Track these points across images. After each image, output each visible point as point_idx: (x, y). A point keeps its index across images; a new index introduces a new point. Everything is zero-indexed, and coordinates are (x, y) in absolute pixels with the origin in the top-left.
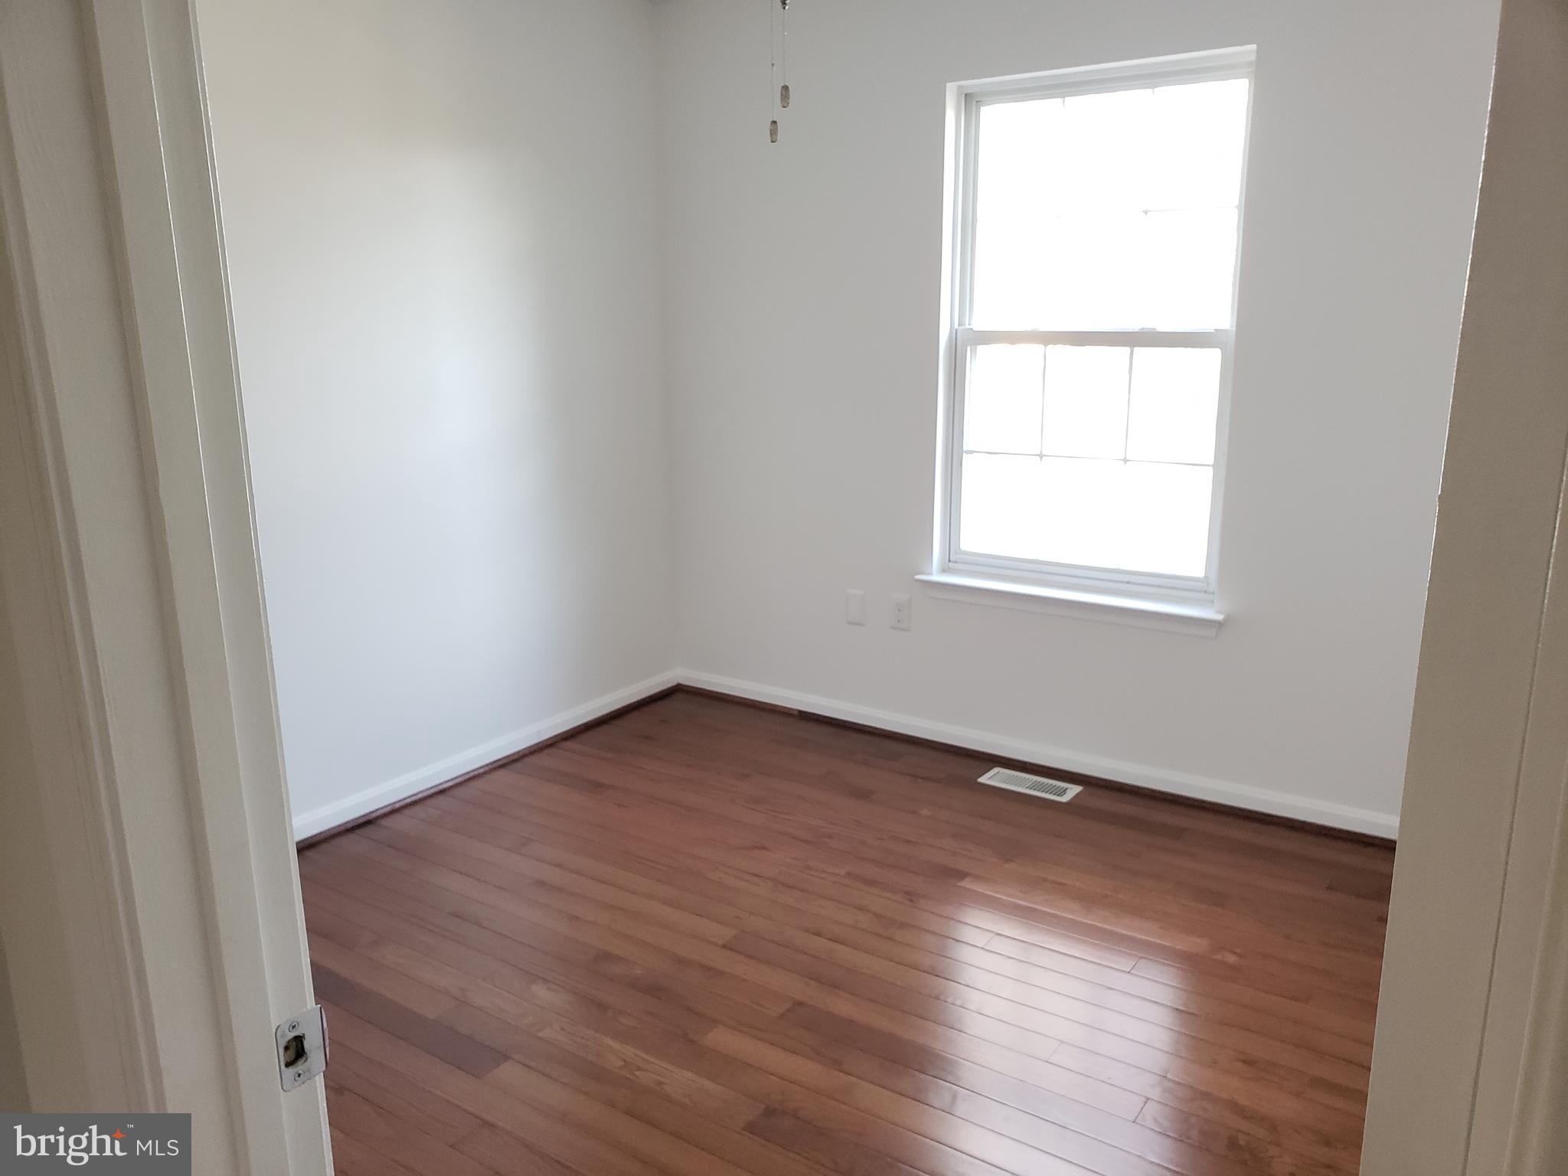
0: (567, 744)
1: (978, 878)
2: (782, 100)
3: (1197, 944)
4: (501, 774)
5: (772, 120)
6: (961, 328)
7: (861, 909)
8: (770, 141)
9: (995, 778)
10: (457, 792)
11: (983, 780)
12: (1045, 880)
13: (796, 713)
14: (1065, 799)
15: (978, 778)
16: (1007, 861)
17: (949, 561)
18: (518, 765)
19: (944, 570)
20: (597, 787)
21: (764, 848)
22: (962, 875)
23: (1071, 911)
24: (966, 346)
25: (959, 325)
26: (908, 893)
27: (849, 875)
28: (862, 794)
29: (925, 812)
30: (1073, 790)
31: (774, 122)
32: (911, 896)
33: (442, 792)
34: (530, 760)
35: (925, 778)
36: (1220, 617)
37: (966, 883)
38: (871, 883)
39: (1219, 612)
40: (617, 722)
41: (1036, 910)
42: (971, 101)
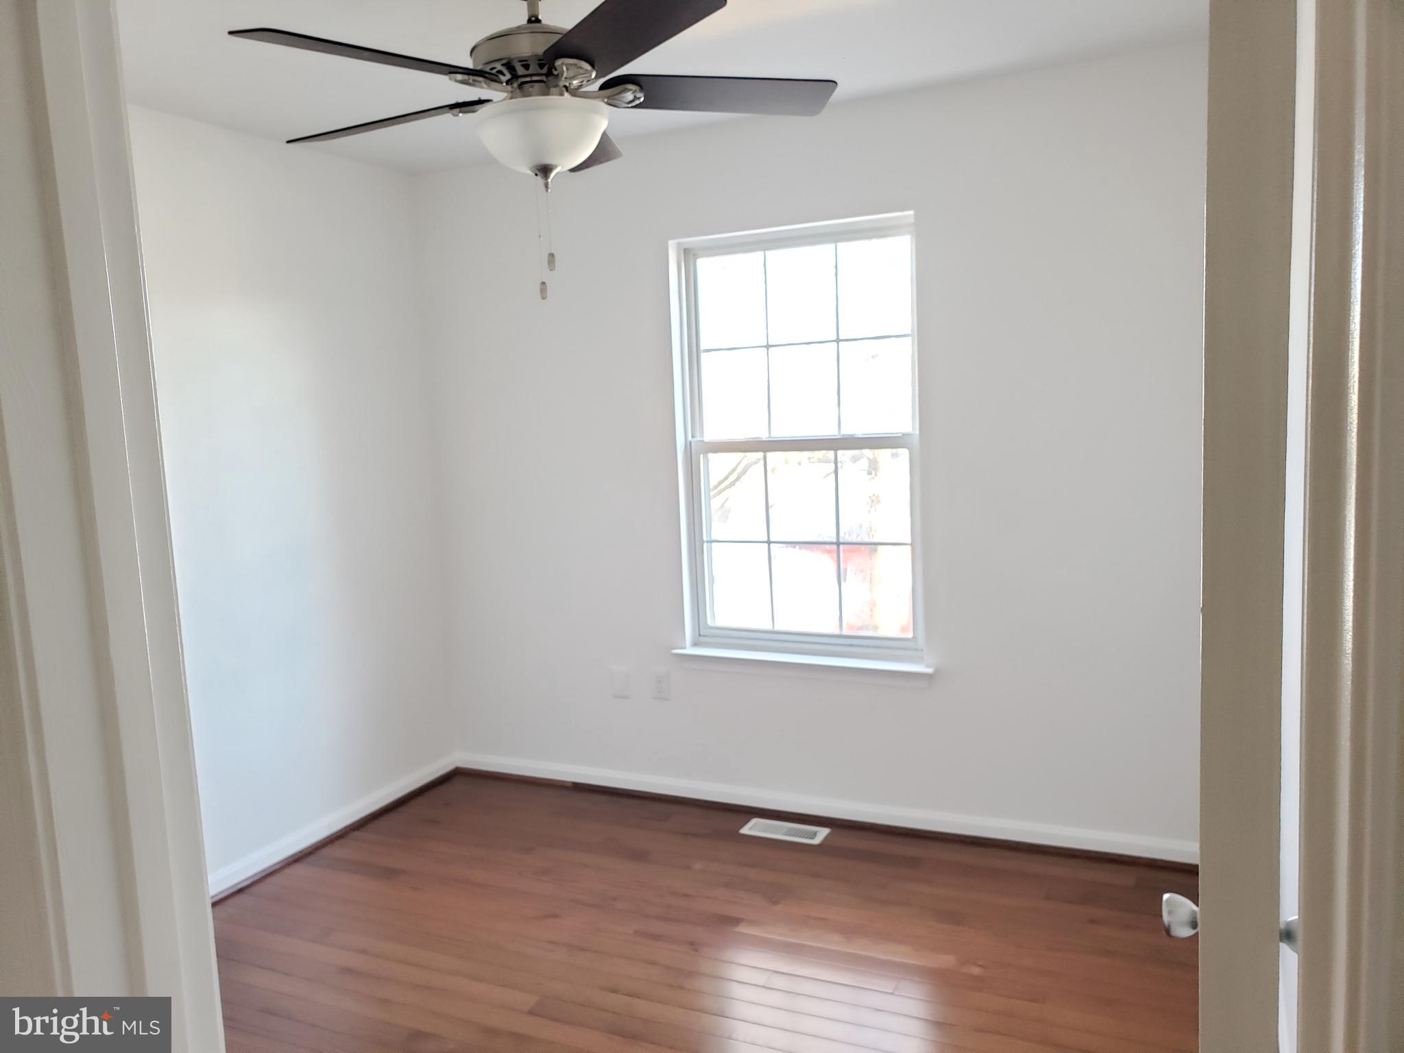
0: (357, 833)
1: (752, 923)
2: (549, 263)
3: (946, 961)
4: (299, 869)
5: (541, 281)
6: (695, 439)
7: (652, 963)
8: (540, 298)
9: (753, 828)
10: (255, 889)
11: (745, 831)
12: (809, 917)
13: (570, 785)
14: (817, 841)
15: (739, 830)
16: (775, 903)
17: (700, 635)
18: (312, 859)
19: (695, 644)
20: (390, 874)
21: (556, 916)
22: (737, 921)
23: (835, 943)
24: (700, 454)
25: (693, 437)
26: (692, 944)
27: (637, 933)
28: (640, 856)
29: (698, 866)
30: (822, 833)
31: (543, 283)
32: (694, 945)
33: (240, 891)
34: (326, 851)
35: (694, 835)
36: (930, 670)
37: (742, 929)
38: (656, 937)
39: (928, 666)
40: (401, 809)
41: (804, 946)
42: (689, 256)
